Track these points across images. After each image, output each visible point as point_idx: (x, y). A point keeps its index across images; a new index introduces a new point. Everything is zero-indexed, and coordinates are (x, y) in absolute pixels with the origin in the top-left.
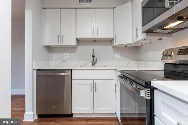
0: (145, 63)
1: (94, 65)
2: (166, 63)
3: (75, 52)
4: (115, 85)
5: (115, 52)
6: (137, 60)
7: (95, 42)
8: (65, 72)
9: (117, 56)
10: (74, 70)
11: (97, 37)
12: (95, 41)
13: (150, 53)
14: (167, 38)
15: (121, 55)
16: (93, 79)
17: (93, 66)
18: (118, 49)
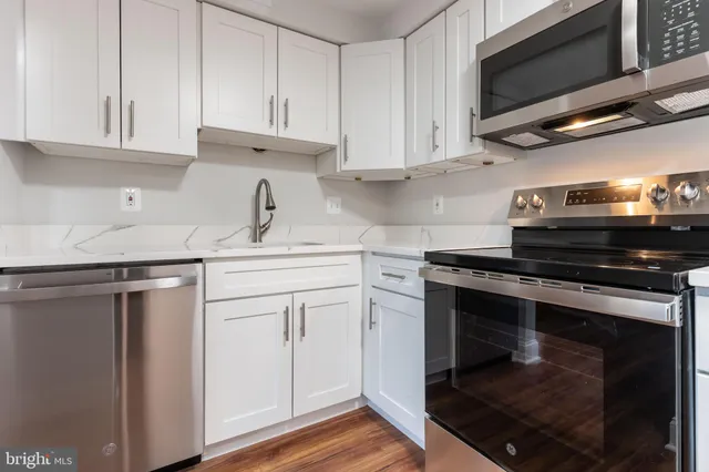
0: (423, 230)
1: (260, 241)
2: (515, 228)
3: (174, 187)
4: (371, 303)
5: (326, 195)
6: (387, 223)
7: (258, 154)
8: (152, 275)
9: (333, 208)
10: (211, 260)
11: (283, 134)
12: (259, 150)
13: (441, 200)
14: (512, 159)
15: (344, 205)
16: (292, 292)
17: (258, 244)
18: (335, 184)
